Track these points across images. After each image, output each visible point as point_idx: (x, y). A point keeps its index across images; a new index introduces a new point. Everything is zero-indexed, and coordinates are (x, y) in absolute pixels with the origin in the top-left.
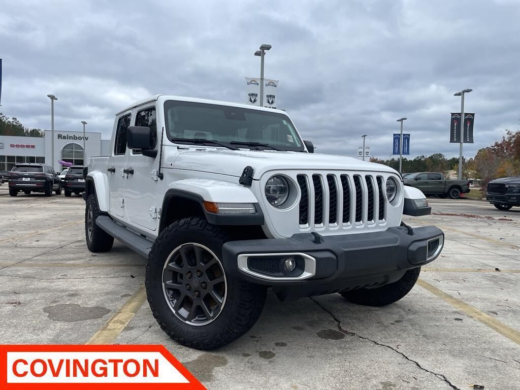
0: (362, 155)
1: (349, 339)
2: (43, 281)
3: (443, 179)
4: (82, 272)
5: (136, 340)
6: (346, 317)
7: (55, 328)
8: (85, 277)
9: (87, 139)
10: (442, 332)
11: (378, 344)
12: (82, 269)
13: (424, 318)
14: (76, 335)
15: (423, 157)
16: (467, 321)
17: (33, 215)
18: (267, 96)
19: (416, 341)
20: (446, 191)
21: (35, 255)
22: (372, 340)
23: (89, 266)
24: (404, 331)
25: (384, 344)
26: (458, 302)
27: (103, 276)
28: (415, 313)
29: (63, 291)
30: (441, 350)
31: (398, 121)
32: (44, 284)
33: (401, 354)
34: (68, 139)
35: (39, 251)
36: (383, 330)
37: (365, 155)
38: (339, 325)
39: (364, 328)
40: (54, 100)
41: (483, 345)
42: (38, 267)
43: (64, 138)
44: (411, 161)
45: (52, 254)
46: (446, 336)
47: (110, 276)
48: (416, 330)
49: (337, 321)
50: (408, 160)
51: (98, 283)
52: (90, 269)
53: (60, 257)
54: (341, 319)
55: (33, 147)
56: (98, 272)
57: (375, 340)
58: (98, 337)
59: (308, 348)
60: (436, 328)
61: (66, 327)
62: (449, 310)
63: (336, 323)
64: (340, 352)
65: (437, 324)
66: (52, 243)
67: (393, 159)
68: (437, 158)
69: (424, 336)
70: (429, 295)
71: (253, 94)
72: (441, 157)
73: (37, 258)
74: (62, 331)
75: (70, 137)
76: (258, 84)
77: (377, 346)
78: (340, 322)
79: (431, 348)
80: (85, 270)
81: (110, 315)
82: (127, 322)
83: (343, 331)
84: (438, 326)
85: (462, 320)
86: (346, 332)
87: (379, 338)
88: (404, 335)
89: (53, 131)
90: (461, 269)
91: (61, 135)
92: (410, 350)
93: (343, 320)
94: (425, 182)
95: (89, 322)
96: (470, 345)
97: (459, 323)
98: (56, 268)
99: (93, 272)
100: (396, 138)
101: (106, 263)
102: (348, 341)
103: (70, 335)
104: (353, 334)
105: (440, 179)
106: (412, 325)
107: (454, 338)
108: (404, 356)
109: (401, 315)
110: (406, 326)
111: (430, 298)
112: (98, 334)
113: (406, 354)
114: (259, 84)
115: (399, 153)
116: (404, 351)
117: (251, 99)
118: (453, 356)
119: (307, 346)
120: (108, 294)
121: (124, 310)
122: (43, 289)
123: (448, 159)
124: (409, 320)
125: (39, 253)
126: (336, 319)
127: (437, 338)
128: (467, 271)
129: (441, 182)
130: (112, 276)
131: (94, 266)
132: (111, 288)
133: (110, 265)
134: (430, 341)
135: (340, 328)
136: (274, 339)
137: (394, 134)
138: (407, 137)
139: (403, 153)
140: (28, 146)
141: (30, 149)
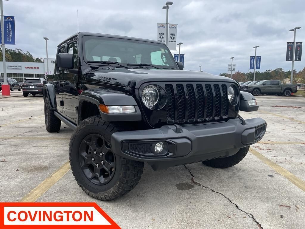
1: (196, 188)
2: (24, 148)
3: (281, 84)
4: (48, 143)
5: (65, 186)
6: (198, 174)
7: (20, 178)
8: (49, 146)
10: (258, 184)
11: (214, 191)
12: (49, 141)
13: (249, 174)
14: (31, 182)
15: (270, 70)
16: (276, 177)
17: (32, 108)
18: (170, 34)
19: (239, 190)
20: (282, 91)
21: (25, 132)
22: (211, 189)
23: (53, 139)
24: (233, 183)
25: (218, 192)
26: (274, 164)
27: (59, 146)
28: (244, 171)
29: (34, 154)
30: (255, 196)
31: (253, 48)
32: (24, 150)
33: (227, 199)
35: (28, 130)
36: (220, 182)
37: (232, 70)
38: (192, 178)
39: (208, 181)
40: (47, 41)
41: (284, 194)
42: (24, 140)
44: (262, 73)
45: (35, 131)
46: (260, 187)
47: (63, 145)
48: (241, 182)
49: (192, 176)
50: (260, 73)
51: (55, 149)
52: (53, 141)
53: (38, 133)
54: (194, 175)
55: (38, 68)
56: (57, 142)
57: (213, 189)
58: (43, 184)
59: (169, 193)
60: (255, 181)
61: (27, 177)
62: (266, 169)
63: (191, 177)
64: (189, 196)
65: (256, 179)
66: (36, 125)
67: (251, 72)
68: (279, 71)
69: (246, 187)
70: (255, 159)
71: (162, 34)
72: (281, 70)
73: (25, 134)
74: (24, 180)
76: (164, 27)
77: (213, 193)
78: (193, 177)
79: (248, 195)
80: (50, 141)
81: (55, 169)
82: (64, 174)
83: (194, 183)
84: (256, 180)
85: (273, 176)
86: (196, 183)
87: (216, 187)
88: (233, 186)
89: (47, 59)
90: (280, 142)
92: (234, 196)
93: (196, 175)
94: (269, 86)
95: (41, 174)
96: (274, 194)
97: (271, 178)
98: (34, 140)
99: (54, 143)
100: (252, 59)
101: (64, 137)
102: (195, 189)
103: (28, 182)
104: (200, 185)
105: (279, 84)
106: (239, 179)
107: (265, 189)
108: (229, 200)
109: (234, 172)
110: (235, 180)
111: (256, 161)
112: (44, 182)
113: (231, 198)
114: (166, 27)
115: (253, 68)
116: (230, 197)
117: (160, 36)
118: (262, 201)
119: (168, 192)
120: (58, 156)
121: (64, 167)
122: (22, 153)
123: (286, 72)
124: (238, 176)
125: (27, 131)
126: (191, 175)
127: (254, 188)
128: (285, 143)
129: (279, 86)
130: (65, 145)
131: (56, 139)
132: (61, 152)
133: (65, 139)
134: (249, 190)
135: (193, 180)
136: (149, 187)
137: (251, 57)
138: (259, 58)
139: (257, 68)
140: (35, 68)
141: (37, 69)
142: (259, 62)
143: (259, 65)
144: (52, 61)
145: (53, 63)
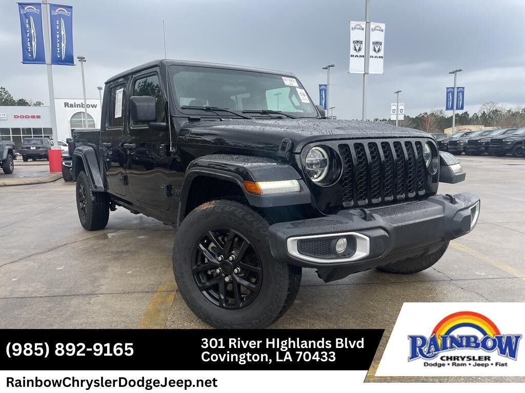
0: (396, 113)
9: (96, 107)
18: (373, 43)
31: (451, 73)
34: (75, 107)
43: (72, 106)
55: (38, 117)
71: (358, 42)
75: (77, 105)
76: (363, 29)
91: (68, 104)
114: (365, 29)
115: (452, 108)
117: (355, 47)
137: (448, 88)
138: (461, 91)
139: (457, 108)
140: (33, 117)
141: (36, 119)
142: (461, 98)
143: (461, 102)
144: (65, 103)
145: (68, 107)
